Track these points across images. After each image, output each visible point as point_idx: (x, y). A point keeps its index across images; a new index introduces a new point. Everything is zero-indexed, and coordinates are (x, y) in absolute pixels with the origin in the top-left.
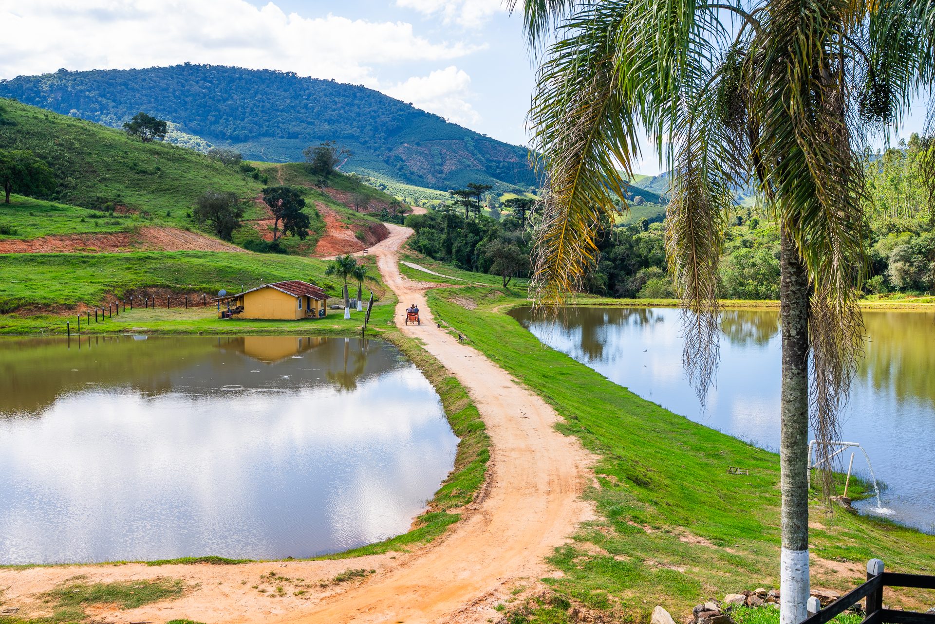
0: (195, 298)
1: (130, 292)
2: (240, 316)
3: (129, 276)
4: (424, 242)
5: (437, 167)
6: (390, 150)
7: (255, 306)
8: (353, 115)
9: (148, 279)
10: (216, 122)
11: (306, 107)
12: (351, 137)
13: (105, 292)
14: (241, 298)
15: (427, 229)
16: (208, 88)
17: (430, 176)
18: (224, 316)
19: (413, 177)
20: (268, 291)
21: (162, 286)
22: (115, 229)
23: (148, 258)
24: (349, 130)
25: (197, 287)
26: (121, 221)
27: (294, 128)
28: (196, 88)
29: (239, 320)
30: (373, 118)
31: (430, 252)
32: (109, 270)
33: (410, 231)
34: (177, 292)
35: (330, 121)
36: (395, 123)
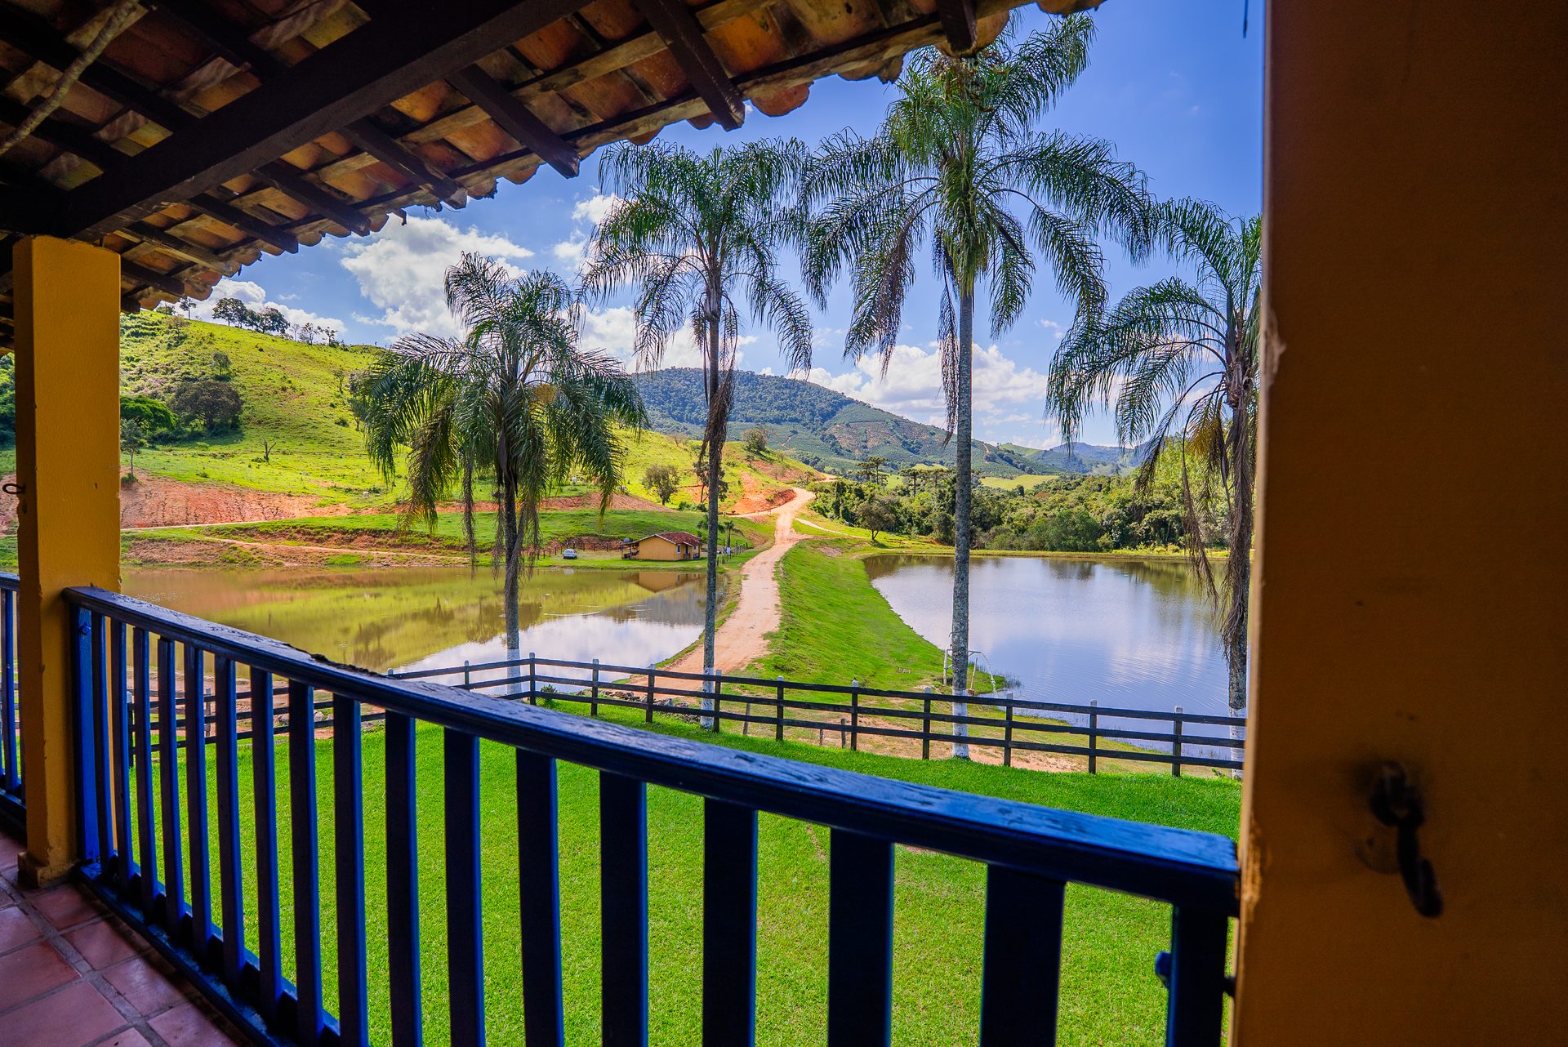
0: (614, 544)
1: (569, 539)
2: (636, 557)
3: (571, 527)
4: (819, 503)
5: (863, 444)
6: (825, 429)
7: (645, 550)
8: (797, 403)
9: (583, 530)
10: (692, 410)
11: (760, 397)
12: (795, 420)
13: (552, 539)
14: (637, 544)
15: (822, 494)
16: (688, 385)
17: (857, 451)
18: (626, 557)
19: (842, 451)
20: (655, 540)
21: (592, 535)
22: (574, 493)
23: (587, 514)
24: (793, 415)
25: (617, 536)
26: (578, 488)
27: (750, 413)
28: (679, 385)
29: (635, 560)
30: (812, 405)
31: (823, 512)
32: (559, 523)
33: (812, 495)
34: (602, 540)
35: (779, 408)
36: (830, 409)
